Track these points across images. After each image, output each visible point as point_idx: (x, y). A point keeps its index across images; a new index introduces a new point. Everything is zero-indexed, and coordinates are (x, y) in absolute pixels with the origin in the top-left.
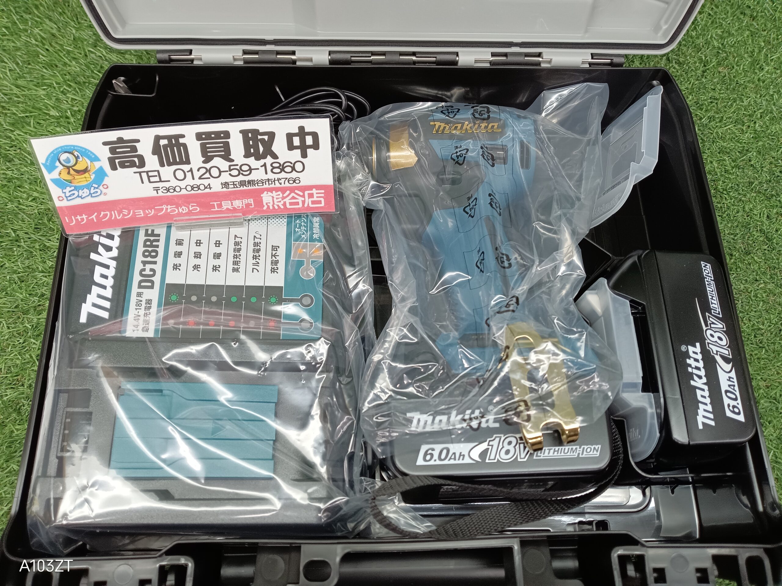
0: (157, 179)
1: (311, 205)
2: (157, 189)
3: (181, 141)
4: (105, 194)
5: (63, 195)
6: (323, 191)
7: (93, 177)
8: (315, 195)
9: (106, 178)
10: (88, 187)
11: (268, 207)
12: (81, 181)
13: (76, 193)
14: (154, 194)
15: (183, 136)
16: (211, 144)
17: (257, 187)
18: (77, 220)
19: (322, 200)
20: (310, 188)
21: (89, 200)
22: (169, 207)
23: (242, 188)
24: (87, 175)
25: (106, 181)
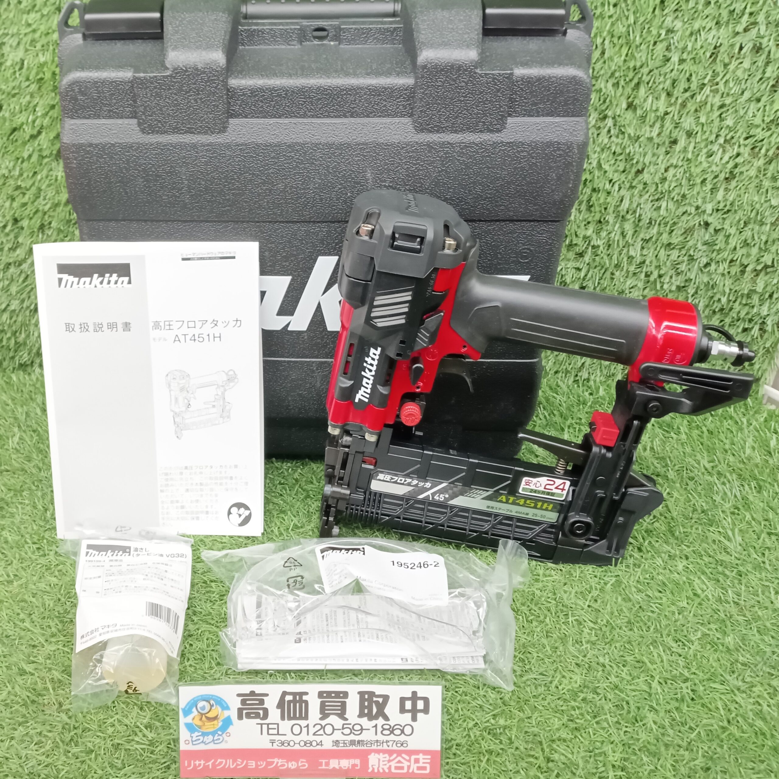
0: (275, 732)
1: (416, 771)
2: (273, 742)
3: (305, 698)
4: (226, 742)
5: (190, 739)
6: (429, 757)
7: (220, 724)
8: (421, 761)
9: (231, 727)
10: (213, 733)
11: (373, 769)
12: (210, 727)
13: (201, 738)
14: (269, 746)
15: (306, 694)
16: (331, 702)
17: (365, 748)
18: (195, 765)
19: (428, 766)
20: (417, 752)
21: (212, 746)
22: (280, 761)
23: (351, 748)
24: (215, 722)
25: (230, 729)
